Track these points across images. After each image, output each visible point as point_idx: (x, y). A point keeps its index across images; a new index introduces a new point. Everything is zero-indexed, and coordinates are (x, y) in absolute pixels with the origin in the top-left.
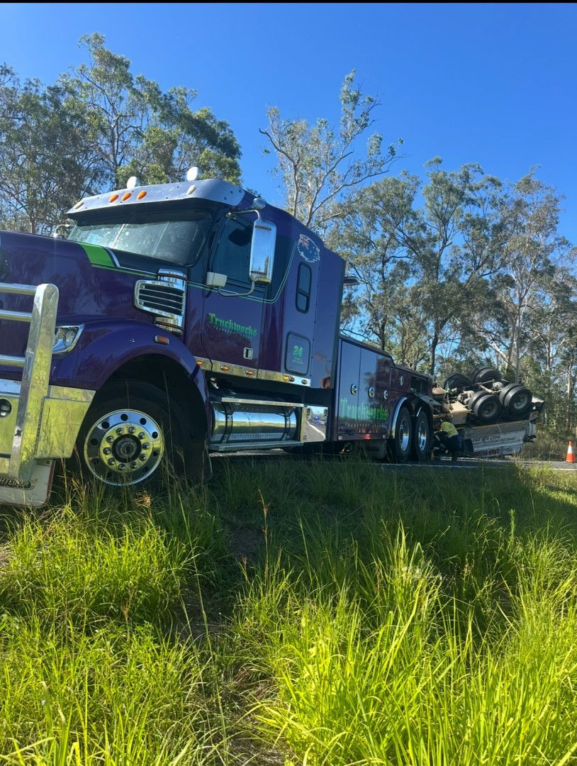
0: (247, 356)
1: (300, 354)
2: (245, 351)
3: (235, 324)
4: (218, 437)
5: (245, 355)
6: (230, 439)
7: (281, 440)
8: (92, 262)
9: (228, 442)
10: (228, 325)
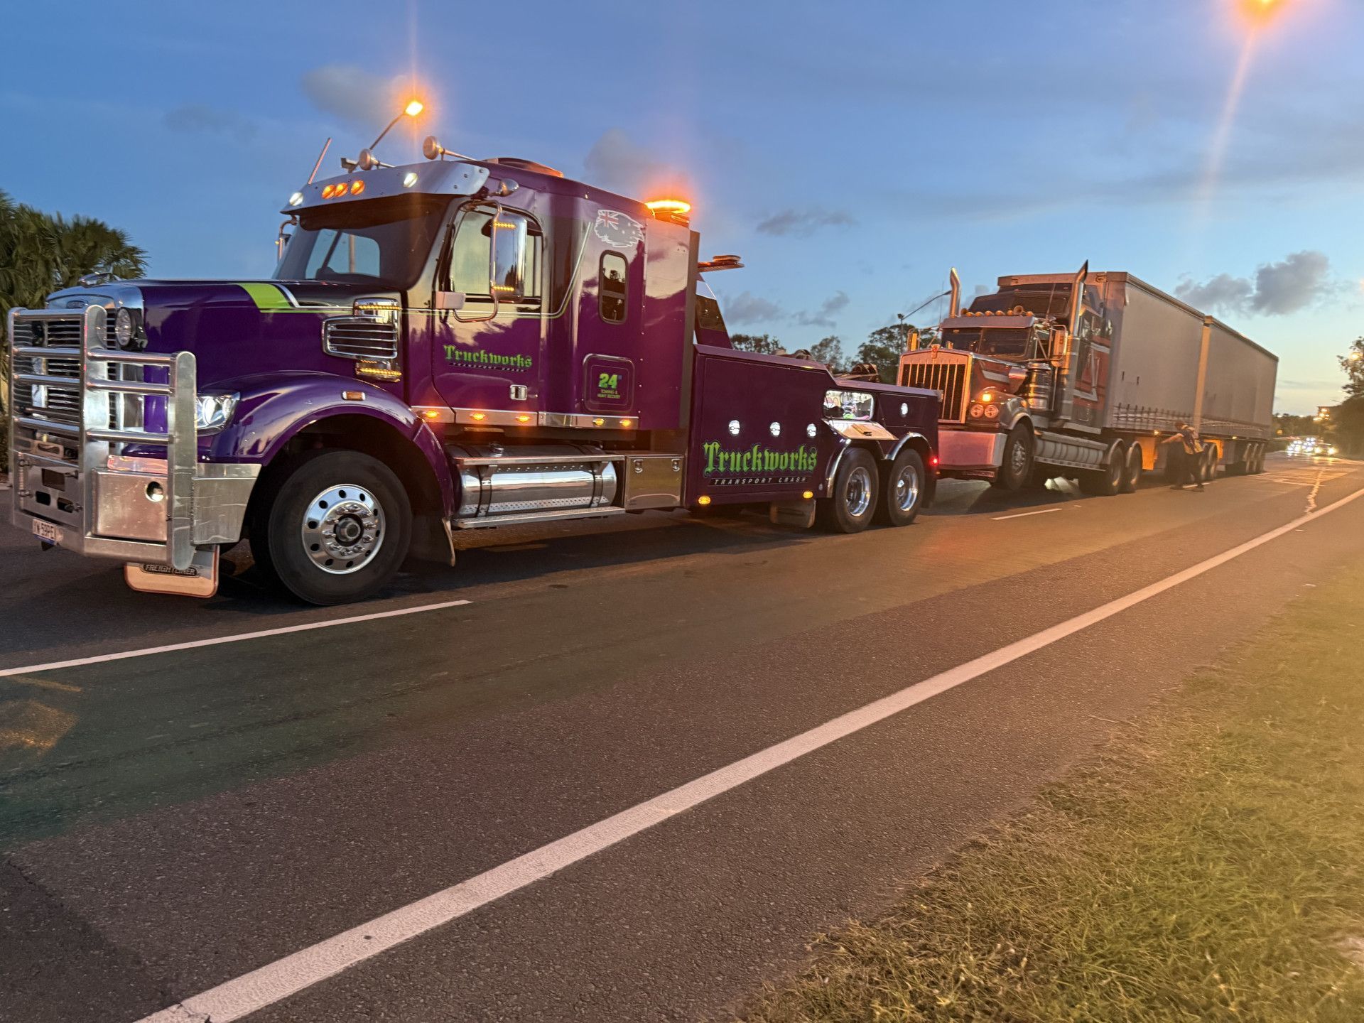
0: (517, 395)
1: (614, 385)
2: (513, 390)
3: (491, 355)
4: (469, 508)
5: (513, 396)
6: (491, 510)
7: (589, 506)
8: (260, 307)
9: (488, 515)
10: (478, 358)
